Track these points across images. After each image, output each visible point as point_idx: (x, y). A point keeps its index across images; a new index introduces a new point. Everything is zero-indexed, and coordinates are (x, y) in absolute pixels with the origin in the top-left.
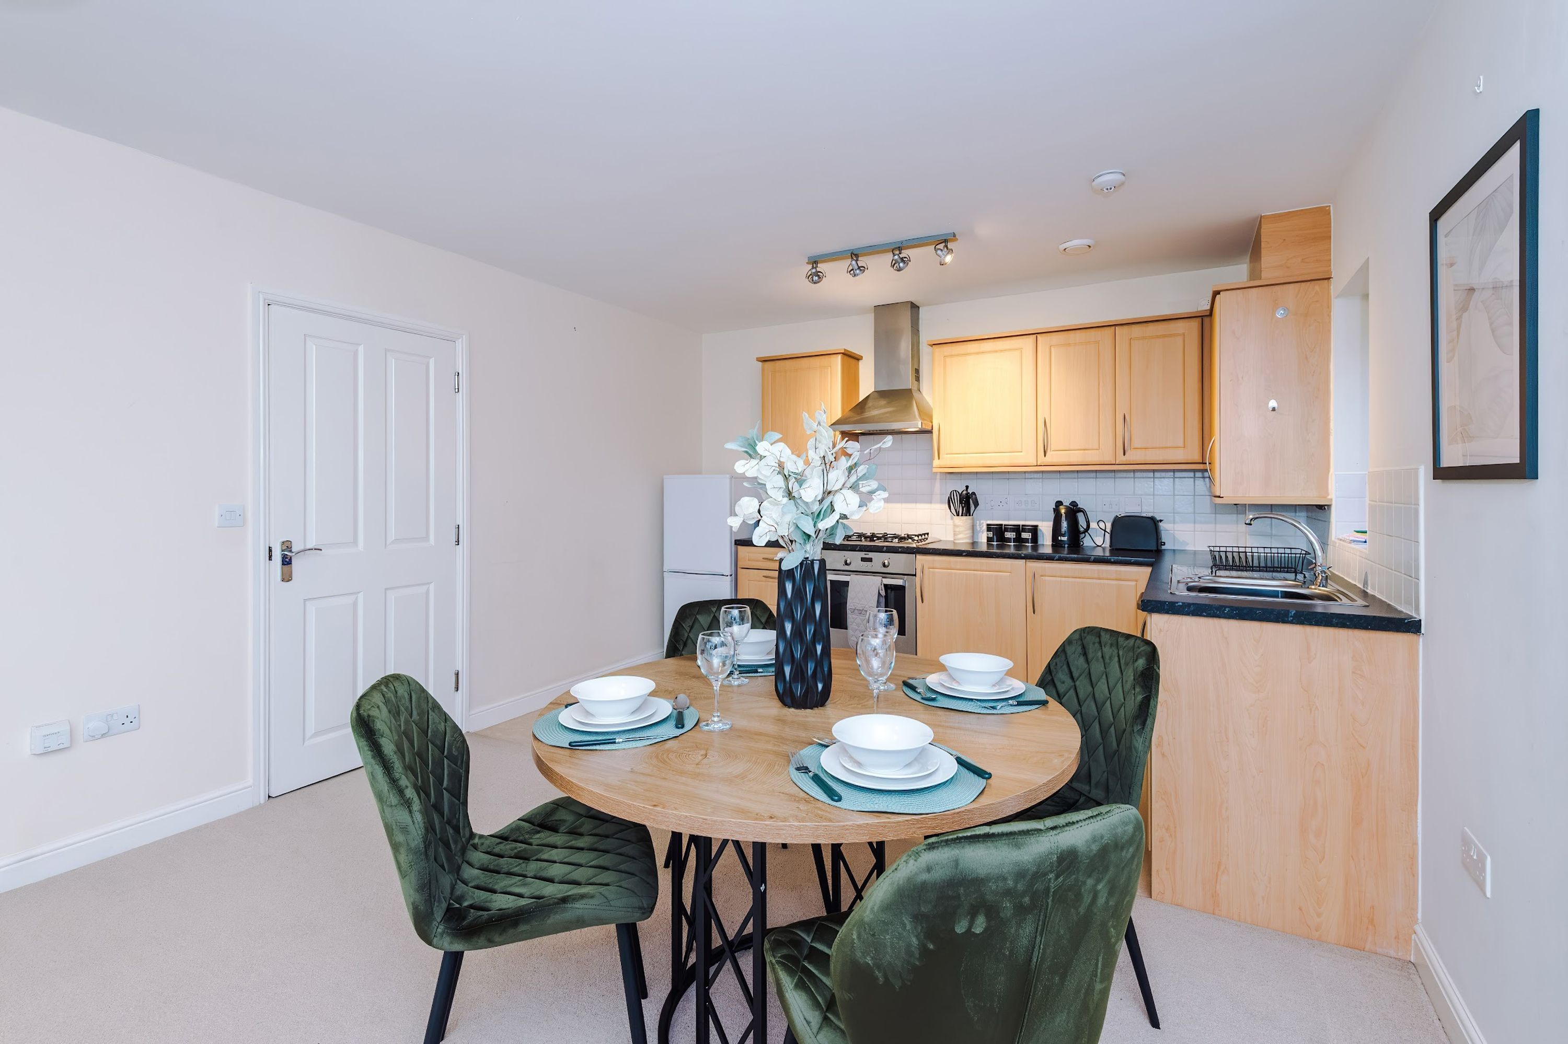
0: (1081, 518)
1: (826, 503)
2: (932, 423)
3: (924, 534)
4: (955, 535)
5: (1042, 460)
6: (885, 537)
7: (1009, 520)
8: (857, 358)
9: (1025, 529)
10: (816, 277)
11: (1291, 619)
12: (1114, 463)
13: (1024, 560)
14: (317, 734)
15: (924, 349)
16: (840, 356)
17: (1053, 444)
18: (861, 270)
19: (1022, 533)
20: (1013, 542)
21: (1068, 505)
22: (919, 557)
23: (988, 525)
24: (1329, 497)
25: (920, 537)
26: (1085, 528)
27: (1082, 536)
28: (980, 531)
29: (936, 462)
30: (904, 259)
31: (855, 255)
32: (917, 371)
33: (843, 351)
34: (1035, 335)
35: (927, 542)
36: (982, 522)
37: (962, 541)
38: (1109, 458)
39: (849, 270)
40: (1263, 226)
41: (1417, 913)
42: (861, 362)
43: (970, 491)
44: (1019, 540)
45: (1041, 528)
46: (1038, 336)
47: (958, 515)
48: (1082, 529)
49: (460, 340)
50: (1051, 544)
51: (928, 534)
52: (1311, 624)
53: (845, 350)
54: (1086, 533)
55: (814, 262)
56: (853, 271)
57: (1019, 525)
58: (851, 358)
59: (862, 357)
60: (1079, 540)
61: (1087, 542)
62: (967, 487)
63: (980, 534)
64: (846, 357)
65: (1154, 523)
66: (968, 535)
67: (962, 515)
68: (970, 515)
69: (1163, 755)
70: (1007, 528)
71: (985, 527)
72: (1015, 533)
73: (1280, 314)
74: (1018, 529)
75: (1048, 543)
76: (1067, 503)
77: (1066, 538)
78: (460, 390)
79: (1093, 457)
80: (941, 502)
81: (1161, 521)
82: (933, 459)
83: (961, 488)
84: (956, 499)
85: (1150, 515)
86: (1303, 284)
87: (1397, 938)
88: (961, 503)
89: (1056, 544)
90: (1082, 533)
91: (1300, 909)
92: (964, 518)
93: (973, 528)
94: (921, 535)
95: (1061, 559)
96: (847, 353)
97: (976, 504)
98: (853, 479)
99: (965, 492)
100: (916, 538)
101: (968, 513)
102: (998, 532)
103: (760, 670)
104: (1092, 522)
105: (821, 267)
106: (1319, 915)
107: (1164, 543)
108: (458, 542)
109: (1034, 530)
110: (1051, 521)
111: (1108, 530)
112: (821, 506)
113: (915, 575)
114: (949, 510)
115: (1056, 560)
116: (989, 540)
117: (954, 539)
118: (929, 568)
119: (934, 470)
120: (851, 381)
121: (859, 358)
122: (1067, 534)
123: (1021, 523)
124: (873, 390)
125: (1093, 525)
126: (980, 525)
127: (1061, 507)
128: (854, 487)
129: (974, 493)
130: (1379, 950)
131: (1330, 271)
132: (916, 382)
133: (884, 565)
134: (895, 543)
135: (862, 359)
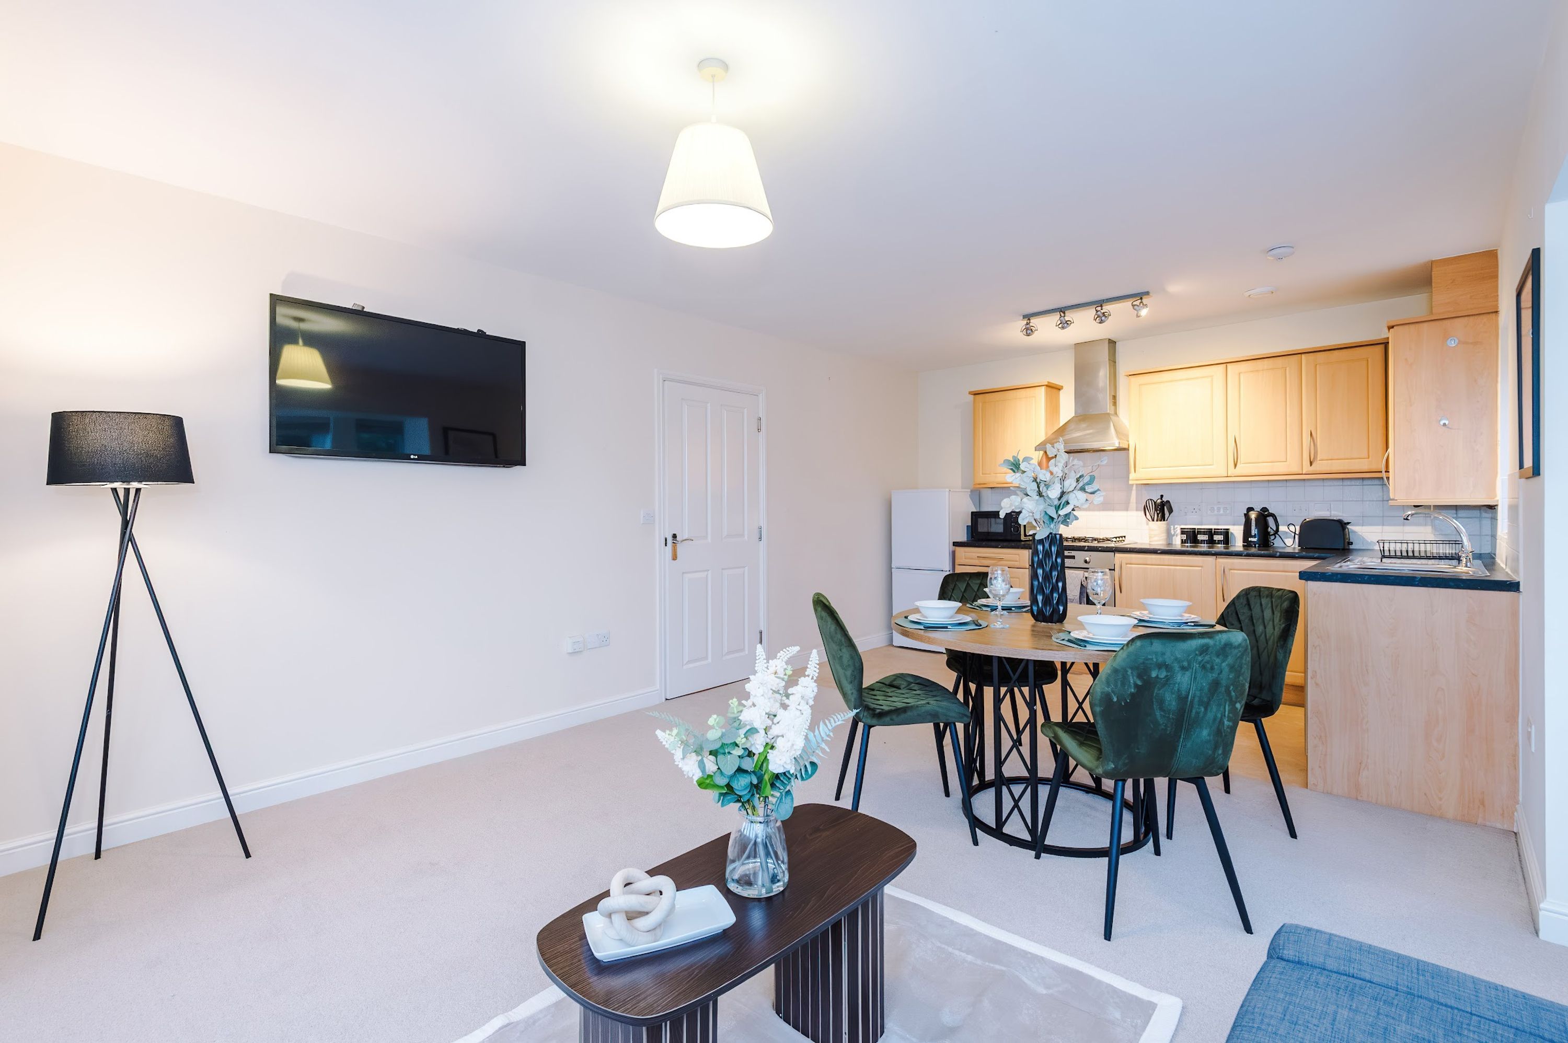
0: (1271, 521)
1: (1063, 500)
2: (1128, 441)
3: (1122, 537)
4: (1150, 537)
5: (1232, 471)
6: (1085, 540)
7: (1202, 525)
8: (1059, 388)
9: (1217, 532)
10: (1029, 331)
11: (1417, 583)
12: (1301, 473)
13: (1215, 557)
14: (689, 662)
15: (1122, 381)
16: (1043, 389)
17: (1242, 458)
18: (1068, 324)
19: (1214, 536)
20: (1207, 544)
21: (1259, 510)
22: (1118, 555)
23: (1181, 529)
24: (1497, 499)
25: (1118, 539)
26: (1275, 530)
27: (1272, 537)
28: (1174, 534)
29: (1132, 476)
30: (1105, 314)
31: (1062, 310)
32: (1114, 397)
33: (1047, 384)
34: (1225, 365)
35: (1124, 543)
36: (1176, 526)
37: (1158, 542)
38: (1296, 469)
39: (1058, 324)
40: (1434, 269)
41: (1519, 795)
42: (1061, 392)
43: (1165, 499)
44: (1211, 542)
45: (1232, 531)
46: (1228, 364)
47: (1153, 520)
48: (1272, 532)
49: (761, 394)
50: (1242, 545)
51: (1125, 537)
52: (1433, 587)
53: (1048, 382)
54: (1277, 535)
55: (1028, 317)
56: (1061, 325)
57: (1212, 529)
58: (1054, 389)
59: (1062, 387)
60: (1268, 541)
61: (1277, 543)
62: (1162, 496)
63: (1174, 538)
64: (1048, 388)
65: (1342, 525)
66: (1163, 538)
67: (1157, 521)
68: (1164, 520)
69: (1317, 684)
70: (1200, 532)
71: (1179, 531)
72: (1207, 536)
73: (1452, 343)
74: (1211, 533)
75: (1239, 545)
76: (1258, 508)
77: (1256, 539)
78: (762, 430)
79: (1281, 468)
80: (1137, 510)
81: (1348, 523)
82: (1128, 472)
83: (1156, 498)
84: (1151, 506)
85: (1338, 518)
86: (1472, 318)
87: (1503, 815)
88: (1156, 510)
89: (1247, 544)
90: (1272, 535)
91: (1425, 794)
92: (1159, 522)
93: (1168, 531)
94: (1119, 537)
95: (1248, 555)
96: (1050, 385)
97: (1171, 511)
98: (1081, 484)
99: (1159, 501)
100: (1114, 540)
101: (1163, 518)
102: (1192, 536)
103: (1013, 609)
104: (1282, 525)
105: (1034, 321)
106: (1440, 799)
107: (1352, 543)
108: (760, 538)
109: (1226, 533)
110: (1241, 525)
111: (1297, 533)
112: (1060, 501)
113: (1114, 570)
114: (1145, 516)
115: (1245, 556)
116: (1183, 542)
117: (1150, 542)
118: (1126, 564)
119: (1131, 482)
120: (1053, 408)
121: (1060, 388)
122: (1257, 536)
123: (1213, 527)
124: (1074, 415)
125: (1282, 528)
126: (1174, 529)
127: (1252, 512)
128: (1083, 489)
129: (1168, 502)
130: (1488, 824)
131: (1497, 306)
132: (1113, 407)
133: (1086, 562)
134: (1095, 544)
135: (1062, 389)
